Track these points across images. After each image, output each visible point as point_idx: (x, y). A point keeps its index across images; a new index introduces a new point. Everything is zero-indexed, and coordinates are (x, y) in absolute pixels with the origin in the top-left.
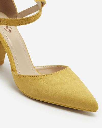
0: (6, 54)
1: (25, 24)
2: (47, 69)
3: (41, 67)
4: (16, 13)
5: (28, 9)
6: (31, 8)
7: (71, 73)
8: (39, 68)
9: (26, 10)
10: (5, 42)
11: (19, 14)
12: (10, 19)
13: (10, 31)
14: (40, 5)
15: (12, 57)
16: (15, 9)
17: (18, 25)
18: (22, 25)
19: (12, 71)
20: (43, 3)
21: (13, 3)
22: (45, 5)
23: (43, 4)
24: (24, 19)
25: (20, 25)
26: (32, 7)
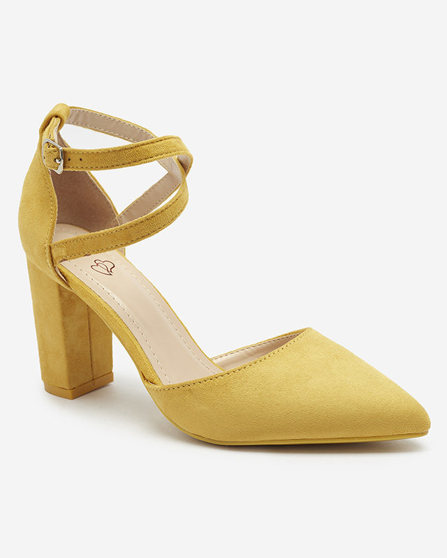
0: (114, 337)
1: (149, 235)
2: (250, 355)
3: (229, 356)
4: (115, 216)
5: (146, 193)
6: (152, 188)
7: (322, 342)
8: (224, 358)
9: (140, 199)
10: (105, 305)
11: (123, 216)
12: (102, 231)
13: (110, 272)
14: (178, 170)
15: (136, 343)
16: (108, 203)
17: (127, 244)
18: (138, 240)
19: (146, 384)
20: (183, 162)
21: (97, 188)
22: (190, 167)
23: (185, 166)
24: (142, 222)
25: (133, 242)
26: (156, 185)
